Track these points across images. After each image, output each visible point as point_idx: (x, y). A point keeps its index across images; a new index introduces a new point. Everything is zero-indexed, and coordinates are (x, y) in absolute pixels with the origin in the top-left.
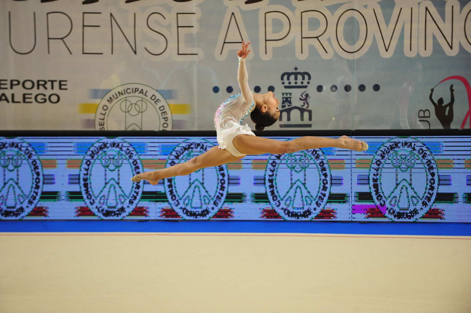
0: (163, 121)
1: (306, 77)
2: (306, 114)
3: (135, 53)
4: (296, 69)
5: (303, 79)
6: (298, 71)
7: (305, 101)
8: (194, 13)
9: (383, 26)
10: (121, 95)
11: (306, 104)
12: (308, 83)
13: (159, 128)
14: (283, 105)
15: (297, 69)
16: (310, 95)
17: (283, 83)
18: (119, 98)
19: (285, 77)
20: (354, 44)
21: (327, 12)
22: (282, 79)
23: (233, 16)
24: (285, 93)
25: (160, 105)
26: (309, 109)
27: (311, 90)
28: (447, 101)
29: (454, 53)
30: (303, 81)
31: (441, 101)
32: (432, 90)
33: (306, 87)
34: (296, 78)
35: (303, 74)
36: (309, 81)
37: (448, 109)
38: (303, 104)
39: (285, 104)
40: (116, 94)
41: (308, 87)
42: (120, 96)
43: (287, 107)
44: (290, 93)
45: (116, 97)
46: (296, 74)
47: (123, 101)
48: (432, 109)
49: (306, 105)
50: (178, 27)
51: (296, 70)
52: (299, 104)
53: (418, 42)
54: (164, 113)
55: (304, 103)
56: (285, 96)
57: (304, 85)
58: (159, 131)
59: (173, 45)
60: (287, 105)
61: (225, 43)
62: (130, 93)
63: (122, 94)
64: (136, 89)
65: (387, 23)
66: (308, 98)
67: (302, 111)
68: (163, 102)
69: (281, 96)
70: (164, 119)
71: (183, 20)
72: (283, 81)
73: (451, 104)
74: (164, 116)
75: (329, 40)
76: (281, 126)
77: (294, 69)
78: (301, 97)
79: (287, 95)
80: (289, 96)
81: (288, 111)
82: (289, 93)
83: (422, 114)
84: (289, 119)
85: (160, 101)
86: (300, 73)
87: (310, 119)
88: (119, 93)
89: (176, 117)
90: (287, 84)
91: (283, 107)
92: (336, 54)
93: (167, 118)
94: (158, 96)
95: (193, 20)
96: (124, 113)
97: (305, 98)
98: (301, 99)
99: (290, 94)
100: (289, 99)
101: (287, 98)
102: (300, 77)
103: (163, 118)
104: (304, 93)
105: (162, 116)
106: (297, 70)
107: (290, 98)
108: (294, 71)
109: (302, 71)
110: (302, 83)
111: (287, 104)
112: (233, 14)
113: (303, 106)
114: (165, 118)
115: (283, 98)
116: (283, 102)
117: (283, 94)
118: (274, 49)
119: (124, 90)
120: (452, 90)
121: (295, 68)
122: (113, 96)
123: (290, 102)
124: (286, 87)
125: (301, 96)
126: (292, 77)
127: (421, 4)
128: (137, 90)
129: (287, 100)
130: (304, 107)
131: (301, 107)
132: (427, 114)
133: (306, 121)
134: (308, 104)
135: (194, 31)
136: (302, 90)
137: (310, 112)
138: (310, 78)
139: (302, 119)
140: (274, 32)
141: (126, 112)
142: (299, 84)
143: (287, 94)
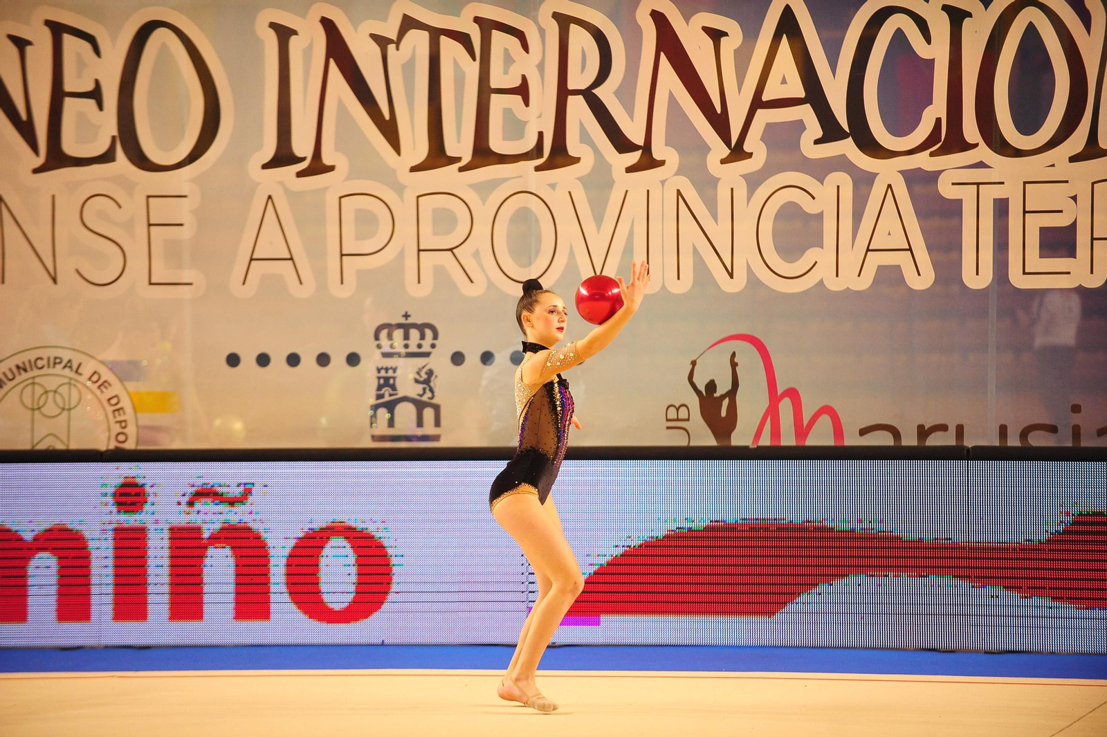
0: (117, 428)
1: (429, 333)
2: (428, 413)
3: (55, 280)
4: (406, 316)
5: (423, 337)
6: (410, 321)
7: (425, 386)
8: (185, 196)
9: (589, 227)
10: (22, 372)
11: (427, 391)
12: (433, 346)
13: (108, 445)
14: (379, 392)
15: (409, 316)
16: (436, 373)
17: (379, 347)
18: (18, 379)
19: (384, 333)
20: (530, 264)
21: (471, 197)
22: (377, 337)
23: (270, 201)
24: (382, 368)
25: (109, 393)
26: (434, 401)
27: (439, 361)
28: (723, 387)
29: (735, 286)
30: (422, 342)
31: (711, 386)
32: (694, 363)
33: (427, 355)
34: (406, 337)
35: (421, 328)
36: (435, 342)
37: (726, 403)
38: (421, 392)
39: (382, 392)
40: (10, 370)
41: (432, 356)
42: (20, 374)
43: (387, 398)
44: (394, 367)
45: (10, 376)
46: (406, 328)
47: (28, 385)
48: (694, 402)
49: (428, 394)
50: (150, 225)
51: (406, 319)
52: (414, 391)
53: (663, 262)
54: (118, 410)
55: (424, 389)
56: (383, 373)
57: (422, 350)
58: (107, 451)
59: (137, 264)
60: (387, 394)
61: (252, 259)
62: (42, 368)
63: (25, 370)
64: (56, 358)
65: (599, 219)
66: (432, 378)
67: (420, 405)
68: (116, 388)
69: (375, 374)
70: (118, 425)
71: (160, 210)
72: (377, 342)
73: (732, 393)
74: (119, 419)
75: (476, 254)
76: (374, 438)
77: (403, 316)
78: (418, 377)
79: (387, 372)
80: (390, 373)
81: (391, 406)
82: (391, 368)
83: (672, 414)
84: (391, 423)
85: (110, 385)
86: (414, 326)
87: (437, 423)
88: (18, 367)
89: (145, 419)
90: (386, 349)
91: (379, 397)
92: (491, 285)
93: (125, 421)
94: (106, 375)
95: (183, 211)
96: (29, 412)
97: (426, 380)
98: (417, 381)
99: (395, 370)
100: (391, 381)
101: (387, 379)
102: (414, 334)
103: (117, 422)
104: (423, 367)
105: (115, 417)
106: (409, 318)
107: (394, 378)
108: (403, 321)
109: (419, 322)
110: (420, 346)
111: (386, 391)
112: (270, 197)
113: (421, 396)
114: (121, 422)
115: (379, 378)
116: (380, 388)
117: (379, 370)
118: (360, 273)
119: (30, 362)
120: (734, 365)
121: (404, 313)
122: (4, 374)
123: (393, 387)
124: (386, 355)
125: (418, 373)
126: (399, 334)
127: (666, 184)
128: (58, 361)
129: (386, 382)
130: (425, 398)
131: (418, 398)
132: (683, 413)
133: (429, 429)
134: (432, 390)
135: (185, 233)
136: (420, 362)
137: (437, 408)
138: (435, 337)
139: (420, 423)
140: (359, 237)
141: (33, 410)
142: (413, 348)
143: (387, 370)
